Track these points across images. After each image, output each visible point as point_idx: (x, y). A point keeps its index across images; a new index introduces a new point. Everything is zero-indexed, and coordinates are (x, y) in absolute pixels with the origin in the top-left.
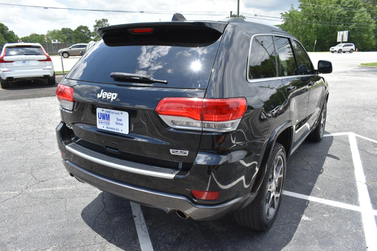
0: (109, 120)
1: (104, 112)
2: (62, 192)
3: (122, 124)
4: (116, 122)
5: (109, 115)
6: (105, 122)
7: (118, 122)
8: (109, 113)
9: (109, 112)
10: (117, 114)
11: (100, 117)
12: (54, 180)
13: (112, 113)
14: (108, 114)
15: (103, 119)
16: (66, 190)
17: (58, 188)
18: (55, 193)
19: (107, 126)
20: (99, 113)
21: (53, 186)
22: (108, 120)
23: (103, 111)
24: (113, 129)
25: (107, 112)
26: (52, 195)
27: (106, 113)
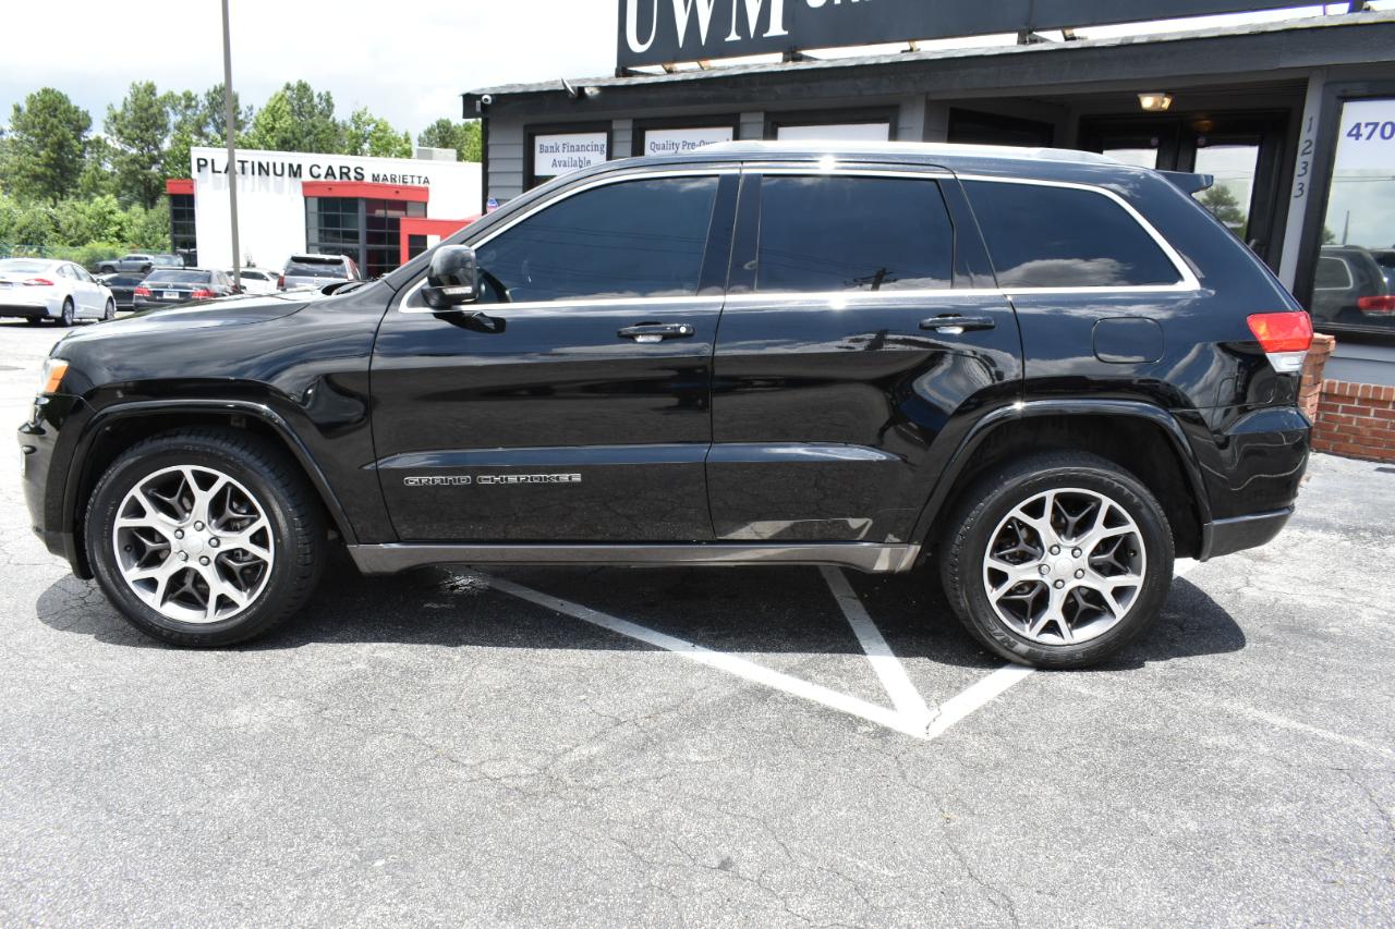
2: (1274, 704)
12: (1287, 755)
16: (1256, 705)
17: (1281, 721)
18: (1299, 712)
21: (1301, 738)
26: (1309, 710)
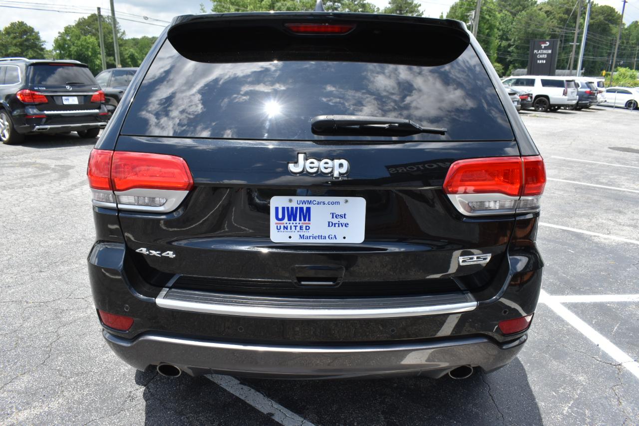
0: (309, 220)
1: (294, 205)
3: (346, 225)
4: (329, 223)
5: (308, 209)
6: (296, 227)
7: (335, 221)
8: (308, 206)
9: (310, 202)
10: (333, 203)
11: (280, 216)
13: (318, 203)
14: (305, 206)
15: (289, 219)
19: (300, 233)
20: (277, 209)
22: (305, 220)
23: (290, 201)
24: (320, 237)
25: (304, 202)
27: (301, 205)
